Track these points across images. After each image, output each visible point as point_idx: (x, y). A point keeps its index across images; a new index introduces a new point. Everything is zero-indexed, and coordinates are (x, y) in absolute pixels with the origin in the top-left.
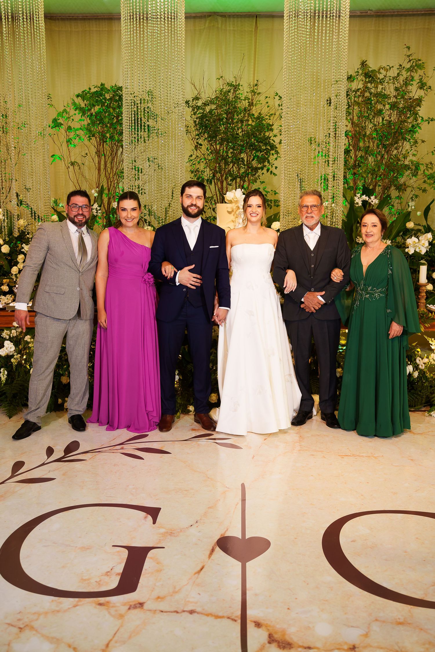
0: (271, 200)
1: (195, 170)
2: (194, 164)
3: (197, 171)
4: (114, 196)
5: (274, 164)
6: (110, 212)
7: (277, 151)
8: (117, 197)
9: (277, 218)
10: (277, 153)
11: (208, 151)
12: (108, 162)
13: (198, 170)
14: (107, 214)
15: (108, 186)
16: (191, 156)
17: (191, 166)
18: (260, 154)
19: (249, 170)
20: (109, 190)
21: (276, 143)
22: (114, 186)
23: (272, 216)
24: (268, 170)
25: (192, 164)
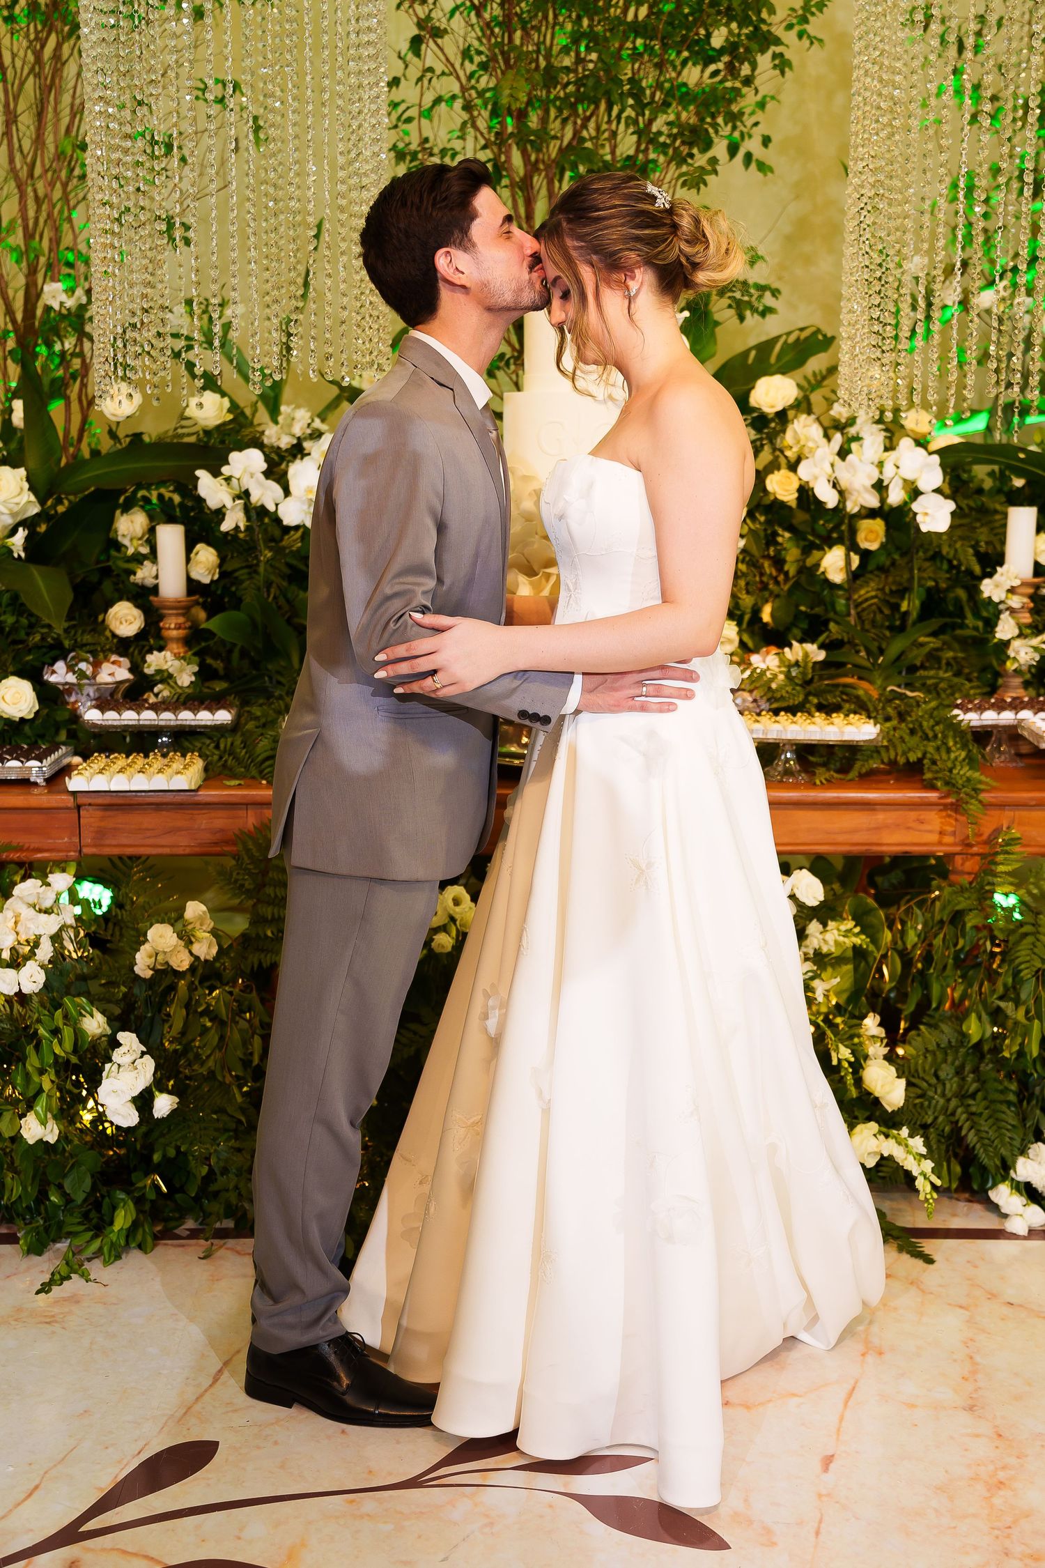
0: (745, 283)
1: (414, 146)
2: (409, 120)
3: (424, 149)
4: (50, 266)
5: (756, 124)
6: (35, 333)
7: (781, 55)
8: (66, 270)
9: (773, 360)
10: (782, 64)
11: (472, 61)
12: (21, 106)
13: (427, 146)
14: (20, 341)
15: (25, 219)
16: (394, 82)
17: (396, 127)
18: (702, 71)
19: (647, 149)
20: (29, 236)
21: (776, 22)
22: (50, 215)
23: (749, 351)
24: (733, 150)
25: (399, 119)
